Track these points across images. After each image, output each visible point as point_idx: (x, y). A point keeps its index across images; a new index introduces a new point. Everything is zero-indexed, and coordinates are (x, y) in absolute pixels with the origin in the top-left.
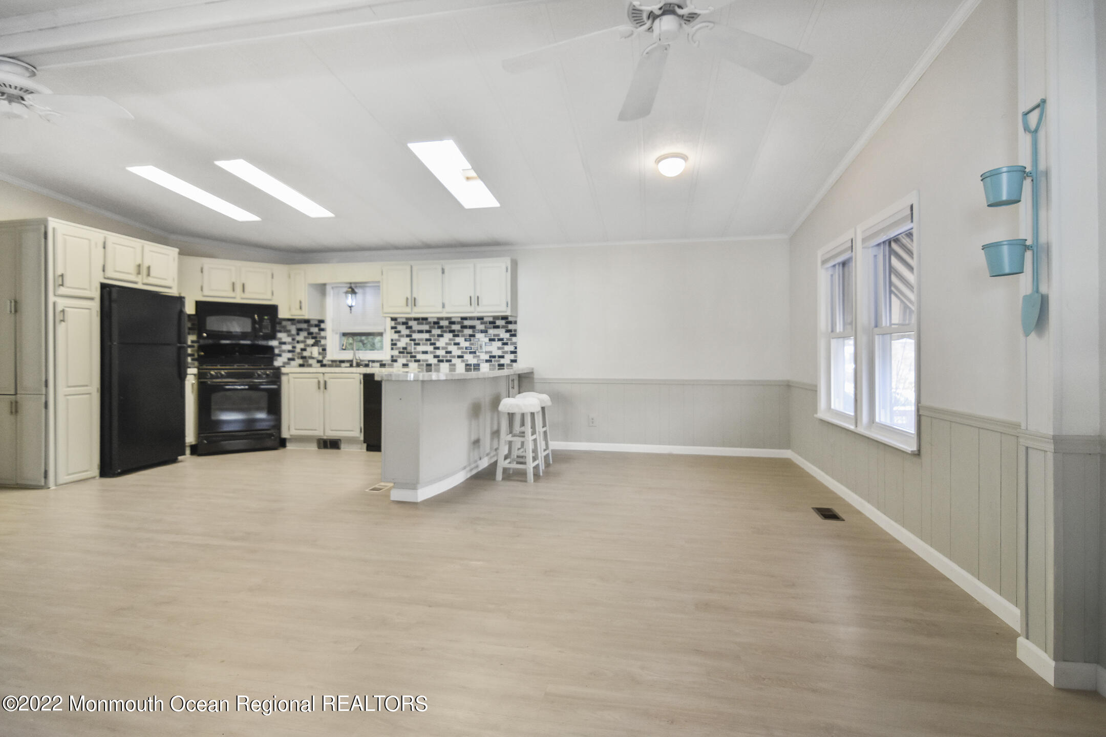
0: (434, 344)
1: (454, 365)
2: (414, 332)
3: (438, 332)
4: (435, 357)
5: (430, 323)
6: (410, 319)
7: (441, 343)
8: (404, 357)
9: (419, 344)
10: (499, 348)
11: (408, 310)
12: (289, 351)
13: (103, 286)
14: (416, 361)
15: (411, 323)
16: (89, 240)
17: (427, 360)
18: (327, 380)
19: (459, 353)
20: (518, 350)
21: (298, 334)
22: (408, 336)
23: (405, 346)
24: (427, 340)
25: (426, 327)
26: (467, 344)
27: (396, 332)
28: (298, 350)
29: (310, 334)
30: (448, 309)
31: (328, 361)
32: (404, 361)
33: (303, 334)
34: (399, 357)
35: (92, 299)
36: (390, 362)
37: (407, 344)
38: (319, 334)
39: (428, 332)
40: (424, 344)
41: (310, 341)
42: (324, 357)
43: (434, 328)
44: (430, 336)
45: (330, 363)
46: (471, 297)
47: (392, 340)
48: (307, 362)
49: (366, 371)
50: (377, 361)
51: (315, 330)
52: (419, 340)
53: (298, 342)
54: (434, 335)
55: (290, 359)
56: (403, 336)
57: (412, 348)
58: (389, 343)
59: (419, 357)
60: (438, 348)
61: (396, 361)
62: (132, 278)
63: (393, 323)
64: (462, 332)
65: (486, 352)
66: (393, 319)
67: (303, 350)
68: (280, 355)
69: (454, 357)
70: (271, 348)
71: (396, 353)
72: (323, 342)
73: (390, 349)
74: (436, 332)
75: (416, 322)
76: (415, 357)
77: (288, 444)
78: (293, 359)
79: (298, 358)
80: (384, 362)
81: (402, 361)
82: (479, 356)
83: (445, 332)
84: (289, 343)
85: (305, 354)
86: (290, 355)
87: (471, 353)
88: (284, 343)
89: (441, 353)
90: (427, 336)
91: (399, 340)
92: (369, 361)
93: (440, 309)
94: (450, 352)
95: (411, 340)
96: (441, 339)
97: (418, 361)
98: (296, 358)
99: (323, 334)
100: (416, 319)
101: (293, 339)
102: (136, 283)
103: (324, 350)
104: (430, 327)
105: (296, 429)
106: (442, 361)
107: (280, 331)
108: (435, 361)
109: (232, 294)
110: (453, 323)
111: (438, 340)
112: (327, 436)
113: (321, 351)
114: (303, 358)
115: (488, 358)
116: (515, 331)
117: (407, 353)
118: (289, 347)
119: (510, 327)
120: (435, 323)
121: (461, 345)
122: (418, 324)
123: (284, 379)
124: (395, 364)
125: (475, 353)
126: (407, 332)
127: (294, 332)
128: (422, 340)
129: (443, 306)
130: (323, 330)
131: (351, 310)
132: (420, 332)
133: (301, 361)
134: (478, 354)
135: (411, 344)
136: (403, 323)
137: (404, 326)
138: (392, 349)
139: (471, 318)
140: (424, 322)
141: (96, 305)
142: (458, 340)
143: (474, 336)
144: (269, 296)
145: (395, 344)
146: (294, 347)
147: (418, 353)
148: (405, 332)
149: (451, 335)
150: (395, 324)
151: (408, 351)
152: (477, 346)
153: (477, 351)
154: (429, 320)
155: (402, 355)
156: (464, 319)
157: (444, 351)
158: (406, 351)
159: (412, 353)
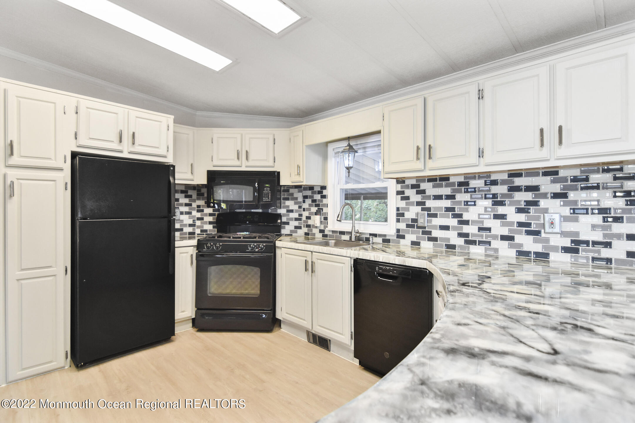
0: (460, 216)
1: (496, 250)
2: (429, 198)
3: (467, 197)
4: (460, 235)
5: (453, 184)
6: (421, 179)
7: (471, 215)
8: (413, 233)
9: (435, 216)
10: (594, 227)
11: (419, 165)
12: (296, 219)
13: (74, 155)
14: (430, 239)
15: (424, 186)
16: (54, 103)
17: (448, 239)
18: (314, 260)
19: (505, 231)
21: (304, 202)
22: (418, 204)
23: (414, 217)
24: (448, 209)
25: (447, 191)
26: (522, 218)
27: (403, 199)
28: (304, 218)
29: (314, 201)
30: (488, 158)
31: (330, 231)
32: (414, 238)
33: (309, 201)
34: (408, 232)
35: (61, 170)
36: (395, 238)
37: (417, 214)
38: (322, 201)
39: (448, 197)
40: (442, 216)
41: (314, 209)
42: (326, 227)
43: (460, 192)
44: (454, 203)
45: (331, 233)
46: (542, 131)
47: (398, 209)
48: (312, 231)
49: (359, 255)
50: (380, 236)
51: (318, 197)
52: (435, 208)
53: (304, 210)
54: (459, 203)
55: (296, 227)
56: (412, 204)
57: (423, 220)
58: (395, 212)
59: (436, 233)
60: (467, 223)
61: (403, 237)
62: (115, 146)
63: (399, 187)
64: (511, 197)
65: (564, 234)
66: (400, 181)
67: (308, 218)
68: (288, 223)
69: (495, 237)
70: (279, 216)
71: (402, 226)
72: (325, 210)
73: (395, 220)
74: (462, 197)
75: (431, 184)
76: (430, 233)
77: (282, 326)
78: (300, 228)
79: (304, 227)
80: (387, 238)
81: (411, 237)
82: (547, 240)
83: (479, 197)
84: (297, 211)
85: (310, 222)
86: (296, 223)
87: (529, 233)
88: (292, 211)
89: (471, 230)
90: (448, 203)
91: (408, 210)
92: (371, 235)
93: (473, 158)
94: (488, 230)
95: (423, 209)
96: (471, 208)
97: (435, 239)
98: (302, 226)
99: (325, 201)
100: (431, 179)
101: (300, 207)
102: (121, 152)
103: (326, 219)
104: (454, 191)
105: (287, 313)
106: (473, 242)
107: (287, 199)
108: (461, 241)
109: (237, 163)
110: (494, 183)
111: (467, 211)
112: (315, 331)
113: (323, 220)
114: (308, 226)
115: (568, 245)
117: (418, 227)
118: (295, 215)
120: (460, 184)
121: (509, 219)
122: (435, 186)
123: (278, 252)
124: (402, 241)
125: (537, 233)
126: (419, 198)
127: (300, 199)
128: (440, 209)
129: (481, 154)
130: (324, 197)
131: (349, 172)
132: (438, 197)
133: (305, 230)
134: (543, 235)
135: (424, 214)
136: (413, 187)
137: (415, 190)
138: (398, 221)
139: (532, 173)
140: (444, 183)
141: (66, 175)
142: (501, 210)
143: (535, 203)
144: (271, 163)
145: (403, 215)
146: (301, 215)
147: (435, 227)
148: (415, 198)
149: (488, 203)
150: (402, 187)
151: (420, 224)
152: (542, 222)
153: (543, 231)
154: (452, 180)
155: (411, 229)
156: (517, 174)
157: (476, 228)
158: (417, 224)
159: (425, 228)
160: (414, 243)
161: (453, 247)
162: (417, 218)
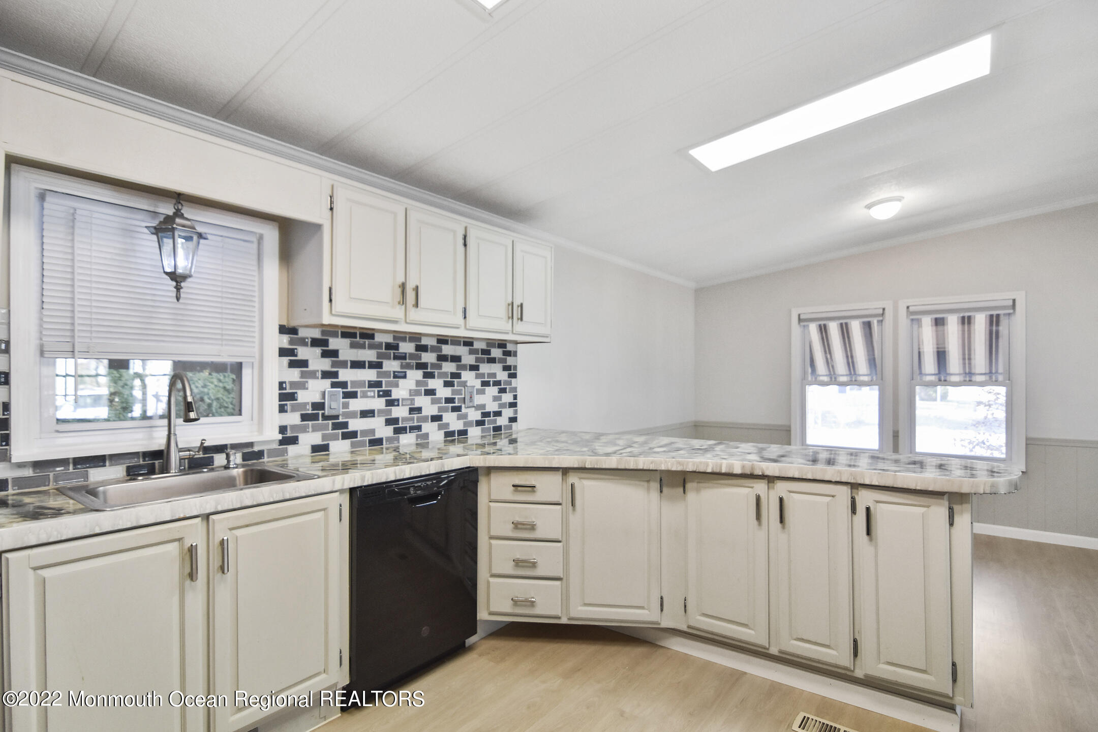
1: (426, 436)
2: (343, 364)
3: (396, 366)
4: (389, 422)
5: (379, 345)
6: (331, 331)
7: (401, 391)
8: (315, 429)
9: (353, 395)
10: (493, 399)
11: (399, 313)
14: (345, 436)
15: (335, 343)
17: (372, 432)
19: (434, 410)
20: (519, 401)
22: (326, 375)
23: (317, 399)
24: (373, 384)
25: (372, 355)
26: (448, 392)
27: (293, 364)
30: (472, 321)
32: (316, 439)
34: (304, 430)
36: (275, 446)
37: (323, 394)
39: (377, 365)
40: (365, 396)
43: (388, 357)
44: (379, 375)
47: (282, 385)
50: (237, 447)
52: (354, 383)
54: (387, 374)
56: (313, 375)
57: (335, 405)
58: (275, 392)
59: (355, 424)
60: (396, 402)
61: (294, 441)
63: (284, 341)
64: (440, 367)
65: (478, 407)
66: (286, 330)
69: (425, 419)
71: (293, 418)
73: (276, 408)
74: (391, 366)
75: (347, 341)
76: (345, 425)
80: (256, 448)
81: (310, 438)
82: (466, 416)
83: (409, 367)
87: (453, 410)
89: (400, 412)
90: (370, 375)
91: (303, 386)
94: (419, 410)
95: (334, 385)
96: (401, 382)
97: (354, 435)
100: (348, 333)
104: (379, 356)
106: (404, 430)
108: (389, 432)
110: (422, 348)
111: (397, 386)
115: (479, 418)
116: (515, 367)
117: (325, 418)
119: (510, 361)
120: (389, 346)
121: (438, 395)
122: (353, 346)
124: (291, 449)
125: (459, 409)
126: (325, 364)
128: (361, 384)
131: (178, 288)
132: (357, 365)
134: (464, 410)
135: (334, 394)
136: (315, 343)
137: (318, 351)
138: (282, 409)
139: (456, 341)
140: (366, 342)
142: (433, 384)
143: (458, 376)
145: (292, 397)
147: (353, 415)
148: (318, 363)
149: (418, 374)
150: (291, 342)
151: (327, 412)
152: (463, 396)
153: (463, 406)
154: (379, 338)
155: (310, 423)
156: (442, 340)
157: (407, 409)
158: (323, 412)
159: (337, 417)
160: (316, 449)
161: (379, 442)
162: (323, 401)
